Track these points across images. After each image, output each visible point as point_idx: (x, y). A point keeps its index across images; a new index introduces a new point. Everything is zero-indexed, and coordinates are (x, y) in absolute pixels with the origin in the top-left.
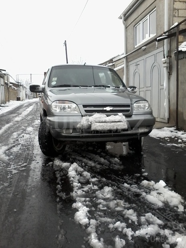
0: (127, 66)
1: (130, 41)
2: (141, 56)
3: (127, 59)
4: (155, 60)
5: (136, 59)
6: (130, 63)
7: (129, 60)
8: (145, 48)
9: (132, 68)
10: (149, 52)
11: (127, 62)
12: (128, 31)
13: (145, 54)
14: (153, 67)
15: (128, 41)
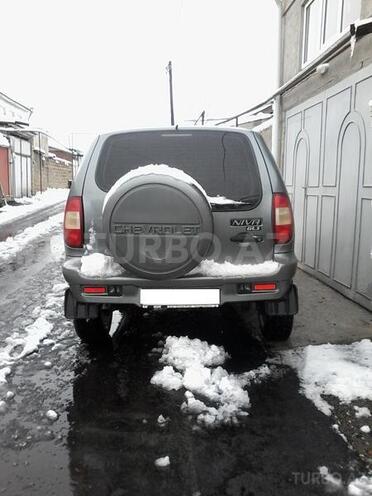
0: (281, 122)
1: (292, 50)
2: (315, 93)
3: (281, 103)
4: (352, 105)
5: (302, 101)
6: (289, 114)
7: (286, 105)
8: (327, 70)
9: (293, 127)
10: (338, 80)
11: (282, 110)
12: (288, 24)
13: (327, 86)
14: (345, 127)
15: (286, 52)
